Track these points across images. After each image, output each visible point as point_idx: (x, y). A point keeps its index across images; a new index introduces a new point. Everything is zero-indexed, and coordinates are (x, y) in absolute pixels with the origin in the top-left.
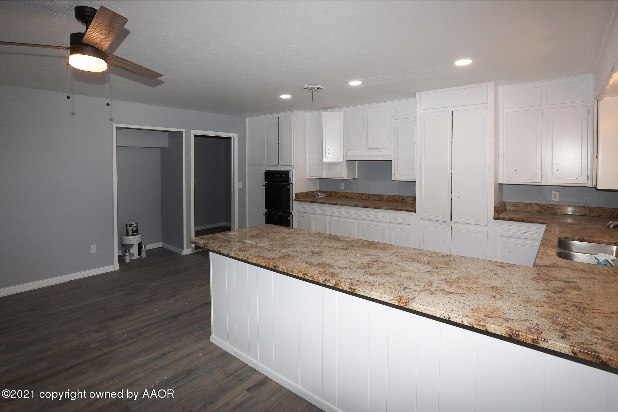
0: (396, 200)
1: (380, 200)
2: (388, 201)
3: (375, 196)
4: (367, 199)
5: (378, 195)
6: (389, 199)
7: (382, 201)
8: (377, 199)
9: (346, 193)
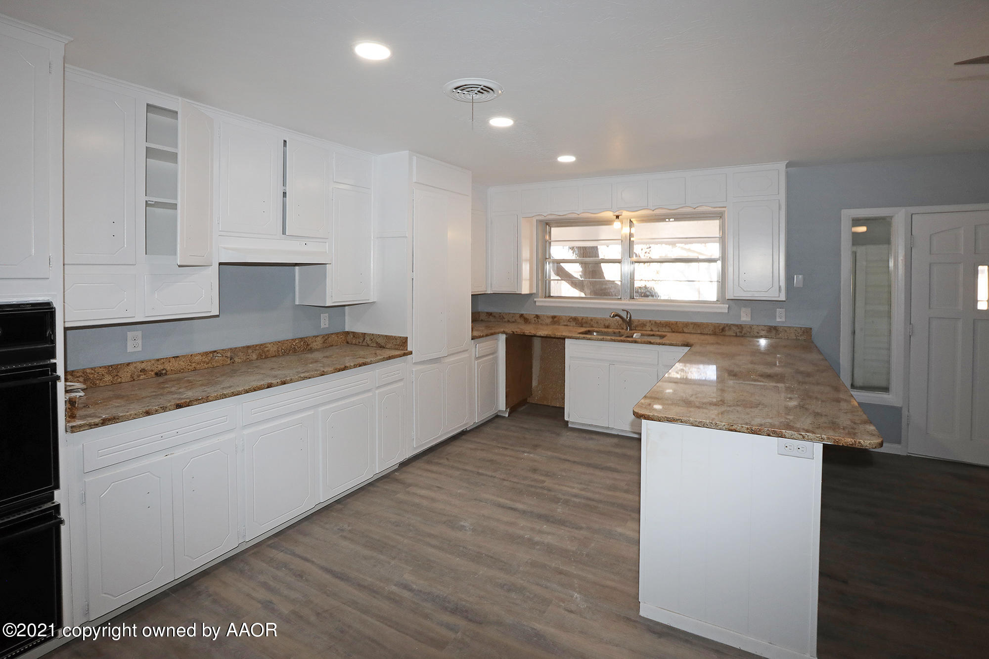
0: (295, 348)
2: (279, 355)
3: (250, 351)
4: (229, 362)
5: (256, 346)
6: (280, 349)
7: (266, 357)
8: (254, 356)
9: (158, 360)
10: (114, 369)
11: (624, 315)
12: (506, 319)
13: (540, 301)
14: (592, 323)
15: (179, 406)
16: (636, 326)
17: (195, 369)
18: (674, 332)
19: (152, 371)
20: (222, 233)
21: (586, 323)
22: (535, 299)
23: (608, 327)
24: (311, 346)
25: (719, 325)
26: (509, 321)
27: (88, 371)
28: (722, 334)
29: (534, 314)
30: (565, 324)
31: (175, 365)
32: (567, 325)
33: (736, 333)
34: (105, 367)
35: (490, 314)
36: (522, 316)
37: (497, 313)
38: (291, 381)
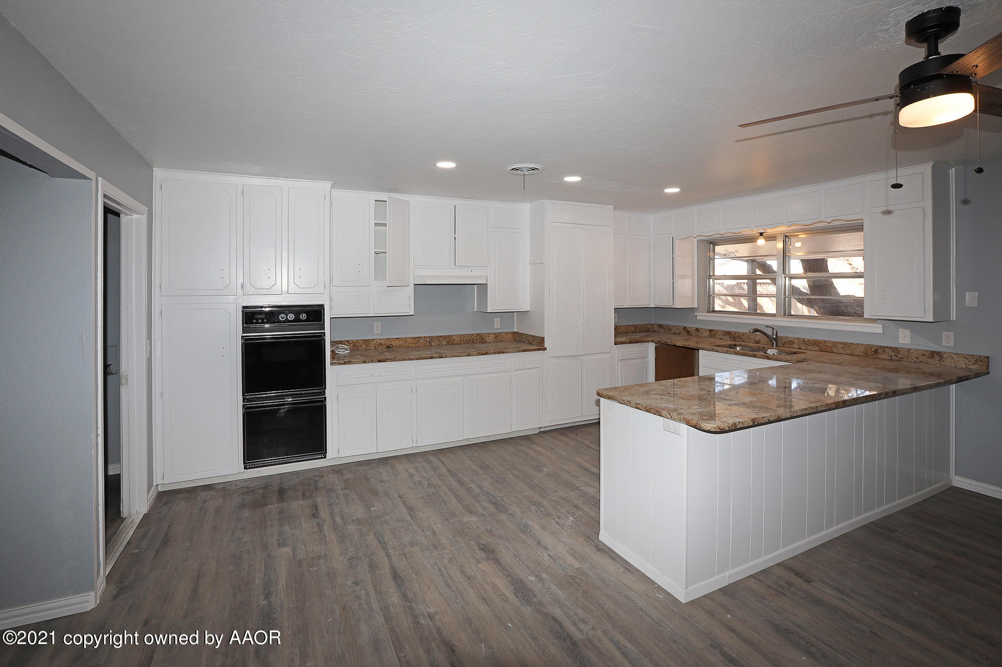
1: (448, 343)
2: (461, 344)
3: (441, 339)
4: (428, 344)
5: (446, 336)
6: (462, 340)
7: (453, 344)
8: (445, 343)
9: (388, 339)
10: (366, 342)
11: (769, 332)
12: (673, 331)
13: (702, 316)
14: (744, 338)
15: (379, 361)
16: (785, 343)
17: (408, 347)
18: (822, 351)
19: (385, 345)
20: (415, 267)
21: (739, 337)
22: (696, 314)
23: (758, 342)
24: (485, 339)
25: (872, 346)
26: (675, 333)
27: (355, 341)
28: (874, 356)
29: (694, 328)
30: (720, 337)
31: (398, 343)
32: (722, 339)
33: (891, 357)
34: (362, 340)
35: (660, 326)
36: (685, 328)
37: (666, 325)
38: (446, 357)
